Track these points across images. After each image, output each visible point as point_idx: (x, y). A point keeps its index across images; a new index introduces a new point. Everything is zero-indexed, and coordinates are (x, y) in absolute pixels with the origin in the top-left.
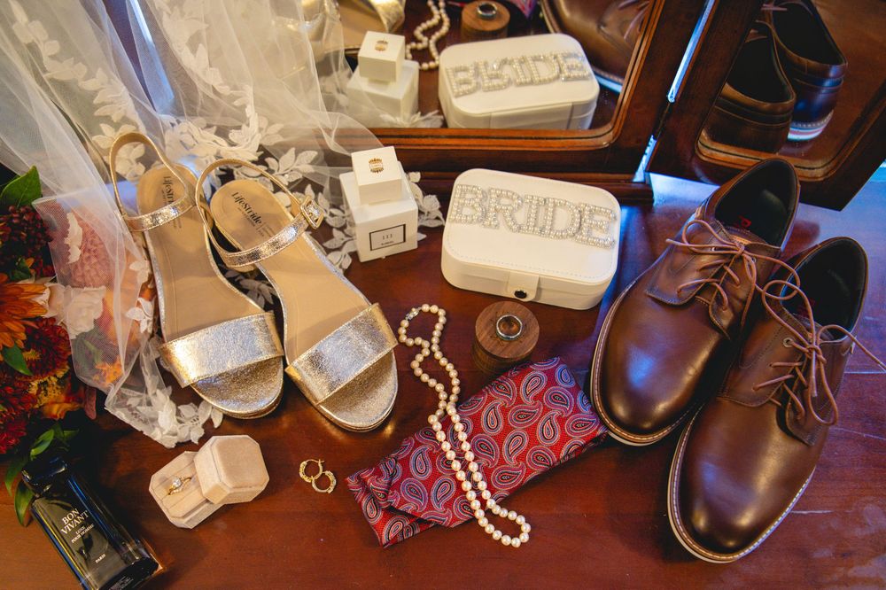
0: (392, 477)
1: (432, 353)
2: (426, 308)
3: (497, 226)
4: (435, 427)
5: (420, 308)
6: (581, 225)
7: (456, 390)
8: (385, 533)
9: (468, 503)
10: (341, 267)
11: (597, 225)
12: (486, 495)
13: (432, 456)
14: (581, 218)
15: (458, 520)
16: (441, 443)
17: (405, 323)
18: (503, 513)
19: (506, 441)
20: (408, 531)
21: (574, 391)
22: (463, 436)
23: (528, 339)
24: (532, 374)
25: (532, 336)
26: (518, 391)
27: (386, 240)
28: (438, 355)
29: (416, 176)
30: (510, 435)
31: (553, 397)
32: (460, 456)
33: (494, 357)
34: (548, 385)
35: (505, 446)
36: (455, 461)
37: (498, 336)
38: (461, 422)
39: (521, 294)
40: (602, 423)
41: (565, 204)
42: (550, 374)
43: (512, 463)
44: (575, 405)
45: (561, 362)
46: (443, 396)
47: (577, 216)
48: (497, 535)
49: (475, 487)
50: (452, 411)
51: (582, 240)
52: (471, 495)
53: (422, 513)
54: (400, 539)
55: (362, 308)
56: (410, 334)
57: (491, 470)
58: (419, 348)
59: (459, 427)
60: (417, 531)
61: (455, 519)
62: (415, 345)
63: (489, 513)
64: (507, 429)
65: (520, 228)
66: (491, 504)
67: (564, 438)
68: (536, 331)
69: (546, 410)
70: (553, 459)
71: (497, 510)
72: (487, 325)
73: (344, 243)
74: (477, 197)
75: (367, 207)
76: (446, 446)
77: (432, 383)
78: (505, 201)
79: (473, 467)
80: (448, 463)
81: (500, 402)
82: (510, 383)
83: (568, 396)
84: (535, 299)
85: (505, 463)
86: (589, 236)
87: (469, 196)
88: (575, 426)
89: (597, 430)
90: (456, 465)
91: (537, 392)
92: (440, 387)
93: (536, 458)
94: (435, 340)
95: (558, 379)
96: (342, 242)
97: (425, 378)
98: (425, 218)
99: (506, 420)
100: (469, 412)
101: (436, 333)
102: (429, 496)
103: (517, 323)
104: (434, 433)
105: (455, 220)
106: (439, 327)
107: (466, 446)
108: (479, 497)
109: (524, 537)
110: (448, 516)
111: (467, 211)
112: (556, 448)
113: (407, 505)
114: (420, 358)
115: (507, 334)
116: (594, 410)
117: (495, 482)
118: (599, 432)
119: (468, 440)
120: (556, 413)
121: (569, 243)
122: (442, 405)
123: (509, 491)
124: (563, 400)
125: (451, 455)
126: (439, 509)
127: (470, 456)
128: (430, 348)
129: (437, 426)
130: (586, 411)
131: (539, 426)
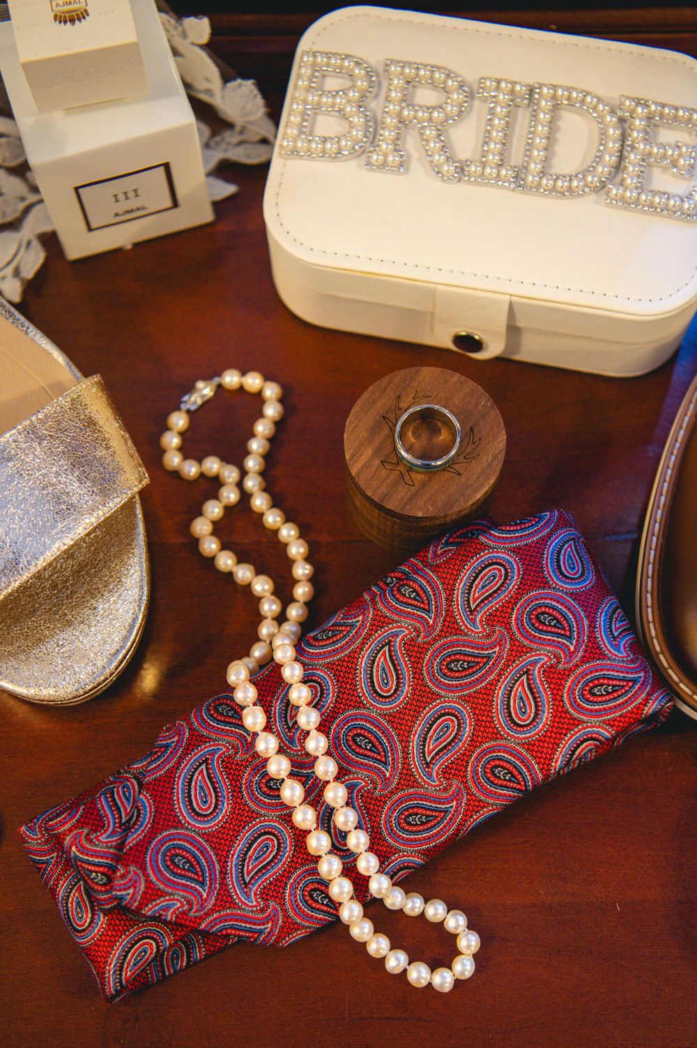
0: (127, 828)
1: (245, 497)
2: (231, 379)
3: (403, 165)
4: (239, 696)
5: (216, 380)
6: (621, 158)
7: (302, 591)
8: (111, 968)
9: (324, 885)
10: (17, 273)
11: (664, 156)
12: (367, 863)
13: (233, 769)
14: (623, 137)
15: (298, 927)
16: (255, 735)
17: (179, 421)
18: (413, 905)
19: (418, 729)
20: (175, 957)
21: (588, 601)
22: (308, 719)
23: (476, 467)
24: (485, 556)
25: (486, 458)
26: (449, 599)
27: (124, 206)
28: (260, 502)
29: (200, 28)
30: (428, 713)
31: (536, 618)
32: (302, 767)
33: (390, 513)
34: (523, 588)
35: (415, 740)
36: (288, 782)
37: (400, 459)
38: (305, 681)
39: (469, 343)
40: (661, 682)
41: (583, 102)
42: (531, 557)
43: (431, 782)
44: (592, 638)
45: (562, 523)
46: (269, 607)
47: (613, 132)
48: (396, 961)
49: (339, 846)
50: (284, 652)
51: (623, 199)
52: (330, 867)
53: (202, 918)
54: (153, 976)
55: (60, 389)
56: (191, 449)
57: (381, 801)
58: (212, 486)
59: (300, 694)
60: (198, 955)
61: (290, 927)
62: (202, 475)
63: (374, 909)
64: (423, 696)
65: (461, 170)
66: (380, 885)
67: (562, 723)
68: (497, 444)
69: (518, 651)
70: (533, 774)
71: (395, 899)
72: (373, 431)
73: (27, 210)
74: (353, 87)
75: (58, 118)
76: (267, 744)
77: (244, 573)
78: (426, 96)
79: (335, 794)
80: (273, 786)
81: (403, 629)
82: (427, 581)
83: (575, 615)
84: (504, 351)
85: (415, 784)
86: (640, 188)
87: (332, 83)
88: (589, 692)
89: (646, 701)
90: (292, 792)
91: (495, 603)
92: (262, 586)
93: (491, 770)
94: (252, 464)
95: (549, 570)
96: (22, 206)
97: (226, 561)
98: (235, 139)
99: (417, 674)
100: (330, 654)
101: (256, 445)
102: (223, 872)
103: (448, 423)
104: (237, 711)
105: (294, 152)
106: (262, 428)
107: (316, 744)
108: (350, 871)
109: (464, 967)
110: (273, 920)
111: (327, 125)
112: (542, 748)
113: (161, 902)
114: (214, 510)
115: (426, 455)
116: (640, 647)
117: (392, 833)
118: (650, 708)
119: (323, 728)
120: (542, 657)
121: (589, 207)
122: (264, 630)
123: (426, 853)
124: (561, 627)
125: (279, 766)
126: (249, 902)
127: (326, 768)
128: (240, 485)
129: (245, 694)
130: (617, 653)
131: (500, 693)
